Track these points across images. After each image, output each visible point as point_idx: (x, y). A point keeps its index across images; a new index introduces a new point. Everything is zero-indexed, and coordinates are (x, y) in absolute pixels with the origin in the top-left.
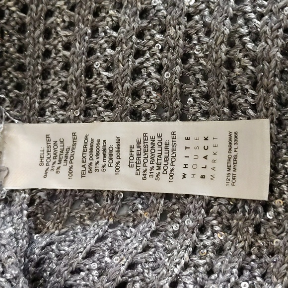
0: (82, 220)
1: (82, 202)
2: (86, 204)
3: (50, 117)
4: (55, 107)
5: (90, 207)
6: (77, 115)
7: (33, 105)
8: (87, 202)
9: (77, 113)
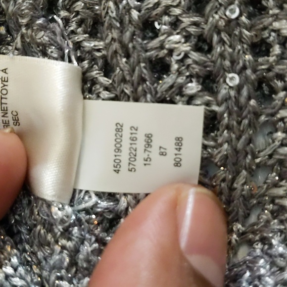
0: (266, 247)
1: (263, 210)
2: (272, 212)
3: (170, 34)
4: (177, 11)
5: (283, 218)
6: (234, 16)
7: (127, 18)
8: (276, 207)
9: (232, 11)
